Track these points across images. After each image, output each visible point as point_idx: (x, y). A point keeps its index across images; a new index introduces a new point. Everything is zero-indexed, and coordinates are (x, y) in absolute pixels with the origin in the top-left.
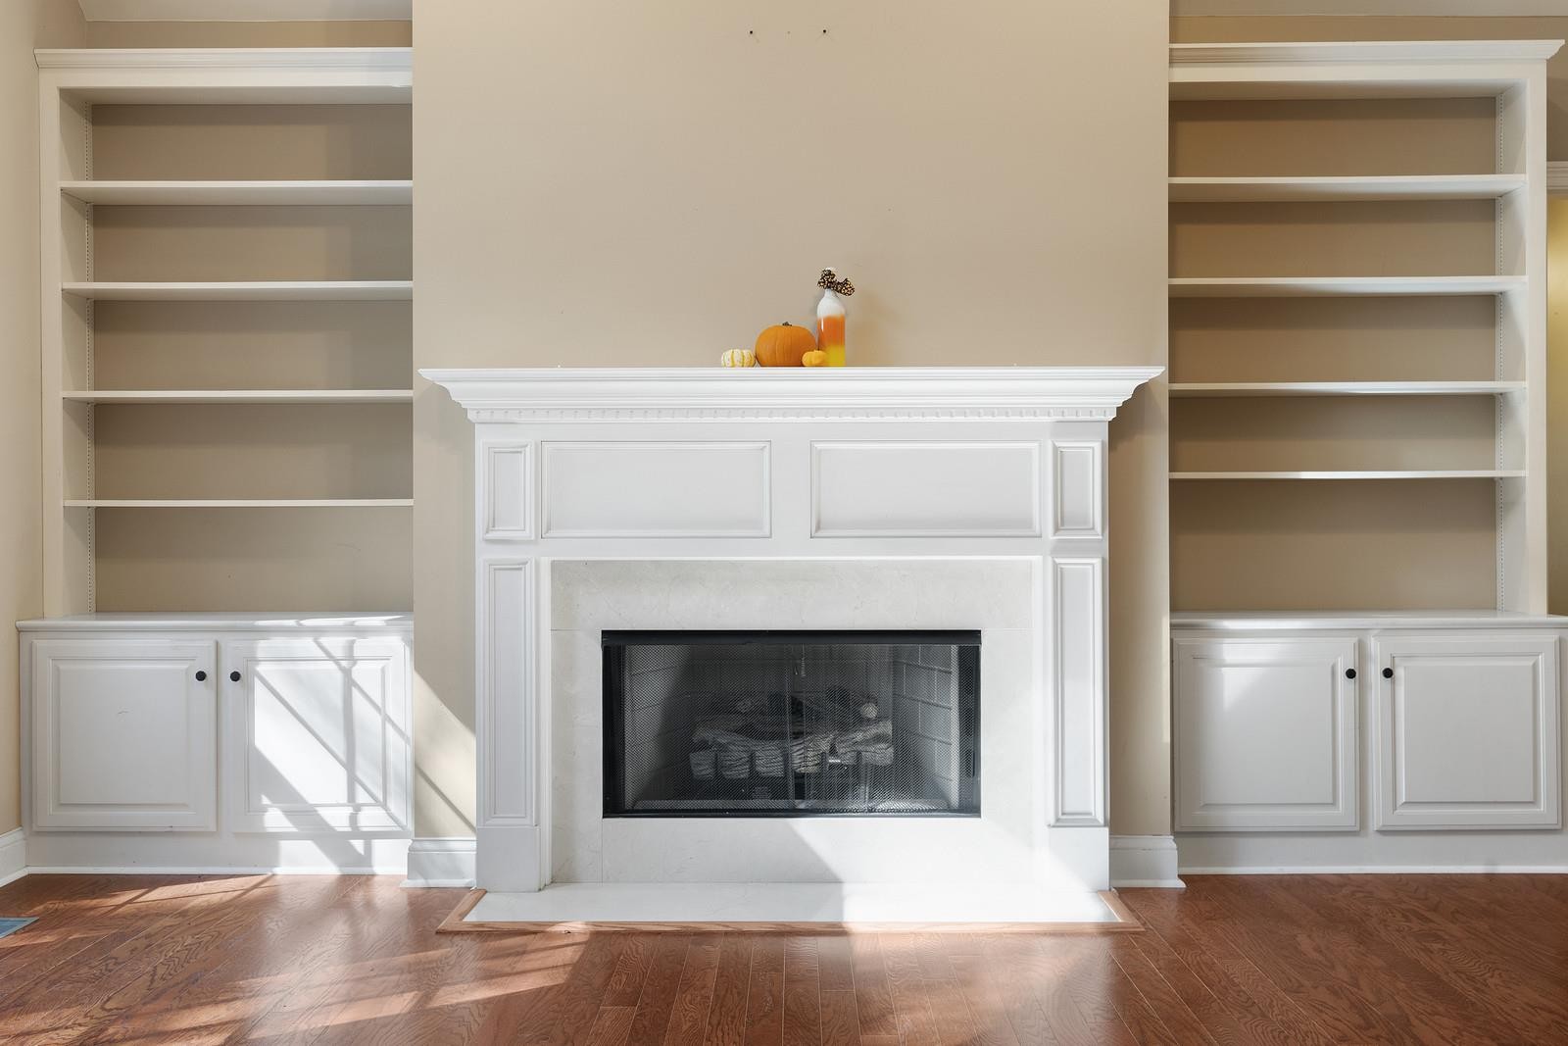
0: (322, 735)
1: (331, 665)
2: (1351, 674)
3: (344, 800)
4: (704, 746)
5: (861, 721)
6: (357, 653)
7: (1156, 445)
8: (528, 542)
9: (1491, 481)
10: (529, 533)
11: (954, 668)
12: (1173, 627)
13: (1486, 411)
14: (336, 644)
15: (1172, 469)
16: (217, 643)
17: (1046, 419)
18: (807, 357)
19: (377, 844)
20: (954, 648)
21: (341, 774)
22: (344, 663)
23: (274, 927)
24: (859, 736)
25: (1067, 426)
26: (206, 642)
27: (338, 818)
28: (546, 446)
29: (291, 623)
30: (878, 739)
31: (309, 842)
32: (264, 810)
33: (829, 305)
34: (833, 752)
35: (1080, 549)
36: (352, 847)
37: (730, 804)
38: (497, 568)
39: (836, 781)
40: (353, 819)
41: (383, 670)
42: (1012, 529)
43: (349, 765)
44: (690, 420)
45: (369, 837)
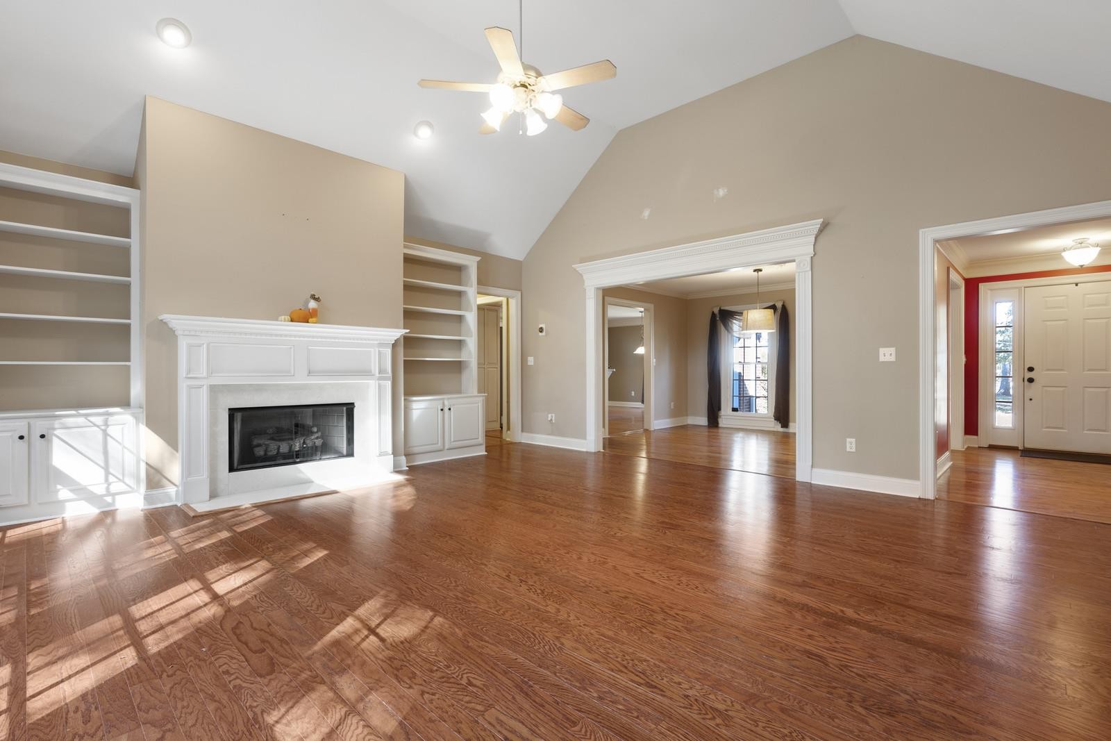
0: (92, 457)
1: (96, 428)
2: (442, 410)
3: (103, 481)
4: (259, 445)
5: (312, 433)
6: (109, 423)
7: (401, 350)
8: (204, 378)
9: (460, 361)
10: (205, 375)
11: (345, 415)
12: (404, 399)
13: (460, 344)
14: (98, 420)
15: (404, 357)
16: (29, 423)
17: (376, 342)
18: (310, 320)
19: (117, 497)
20: (345, 408)
21: (102, 472)
22: (103, 428)
23: (64, 540)
24: (313, 437)
25: (381, 345)
26: (24, 423)
27: (100, 490)
28: (211, 344)
29: (73, 412)
30: (317, 438)
31: (83, 501)
32: (59, 490)
33: (312, 304)
34: (304, 443)
35: (385, 379)
36: (105, 500)
37: (273, 463)
38: (190, 387)
39: (306, 452)
40: (108, 489)
41: (123, 428)
42: (366, 373)
43: (106, 469)
44: (277, 338)
45: (114, 495)
